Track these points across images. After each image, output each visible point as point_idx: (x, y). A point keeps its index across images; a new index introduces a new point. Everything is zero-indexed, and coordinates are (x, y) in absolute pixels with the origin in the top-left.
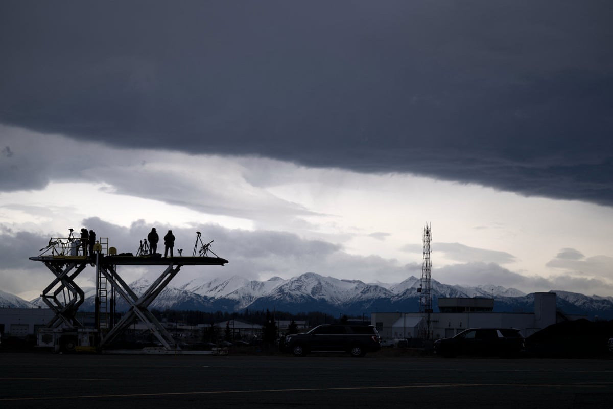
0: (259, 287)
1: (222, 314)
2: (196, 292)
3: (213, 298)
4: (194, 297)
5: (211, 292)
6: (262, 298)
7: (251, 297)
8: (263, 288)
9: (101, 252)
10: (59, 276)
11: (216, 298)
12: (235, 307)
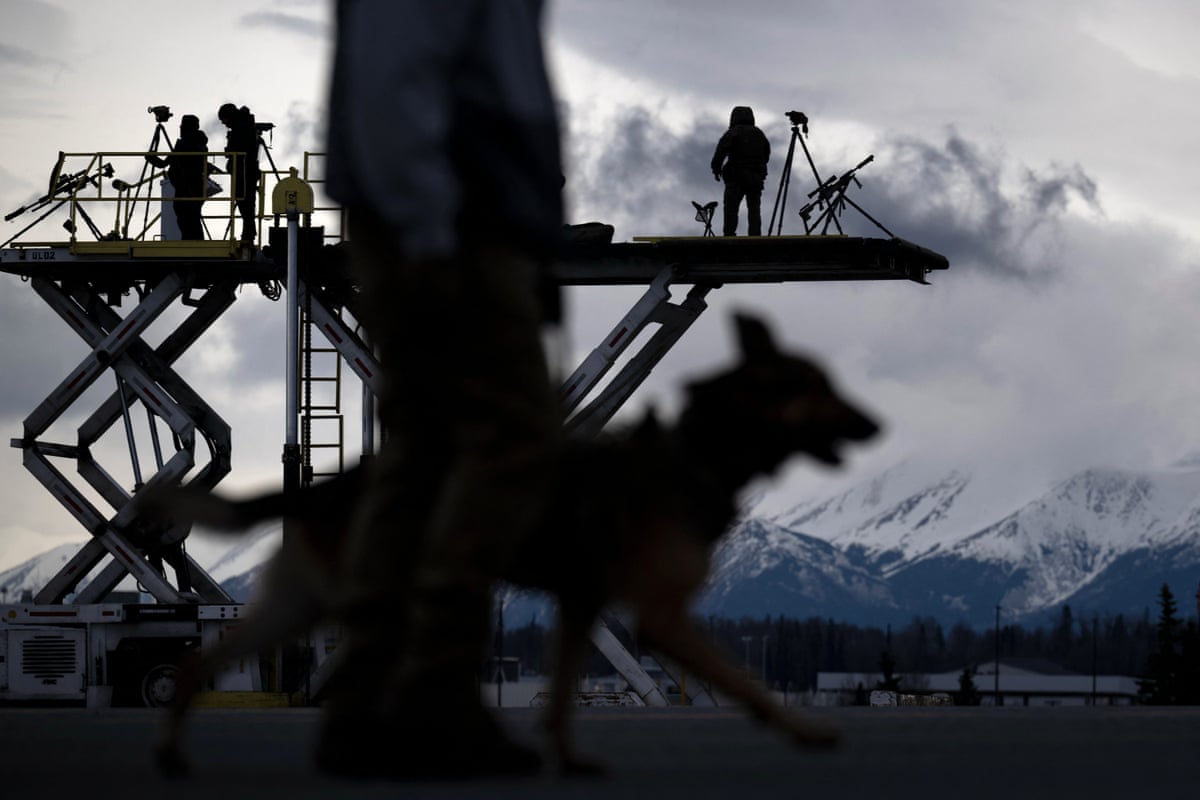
0: (1125, 498)
1: (939, 631)
2: (808, 529)
3: (892, 556)
4: (801, 555)
5: (886, 527)
6: (1142, 553)
7: (1084, 549)
8: (1145, 501)
9: (307, 220)
10: (104, 345)
11: (909, 555)
12: (1005, 602)
